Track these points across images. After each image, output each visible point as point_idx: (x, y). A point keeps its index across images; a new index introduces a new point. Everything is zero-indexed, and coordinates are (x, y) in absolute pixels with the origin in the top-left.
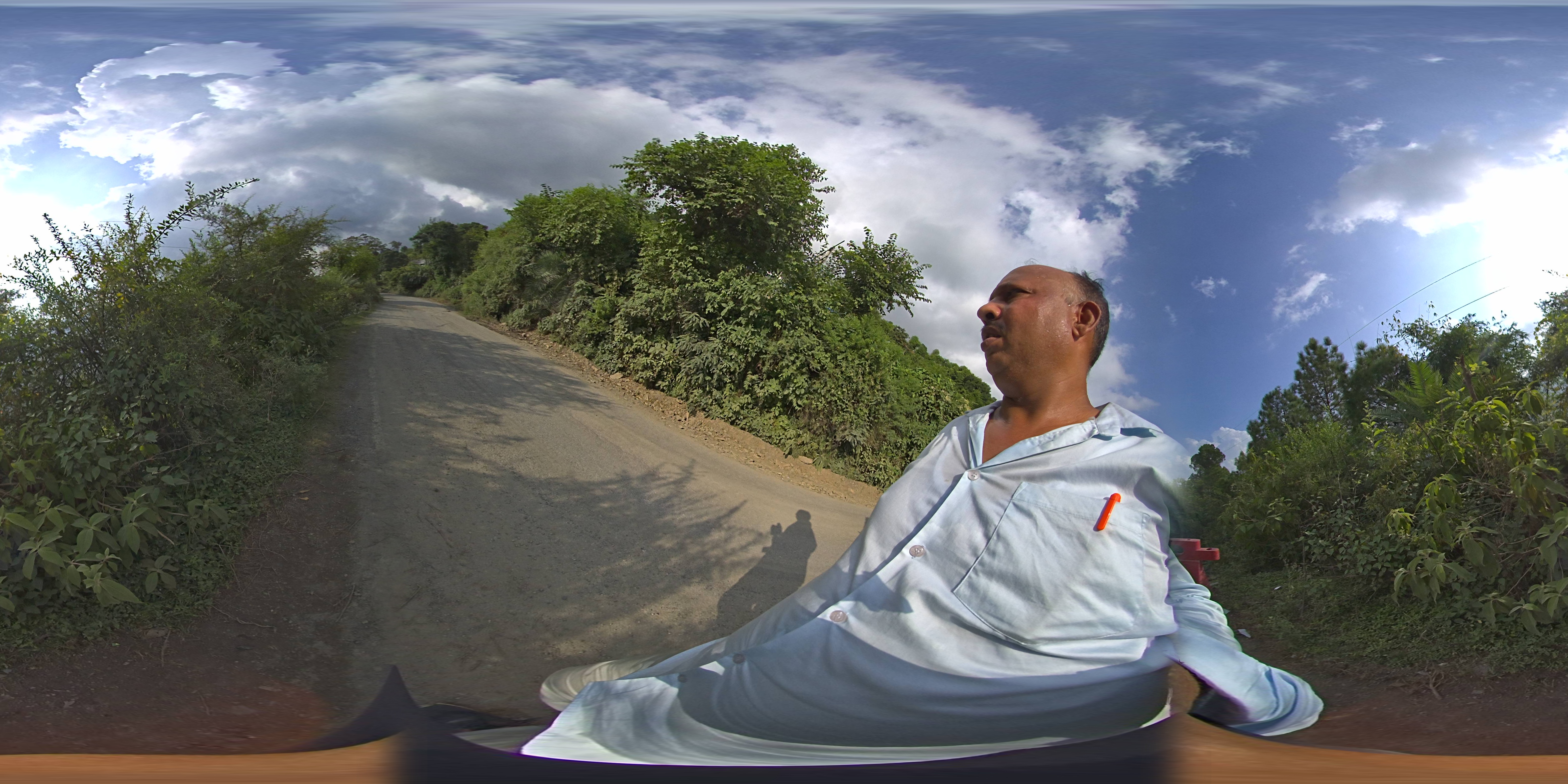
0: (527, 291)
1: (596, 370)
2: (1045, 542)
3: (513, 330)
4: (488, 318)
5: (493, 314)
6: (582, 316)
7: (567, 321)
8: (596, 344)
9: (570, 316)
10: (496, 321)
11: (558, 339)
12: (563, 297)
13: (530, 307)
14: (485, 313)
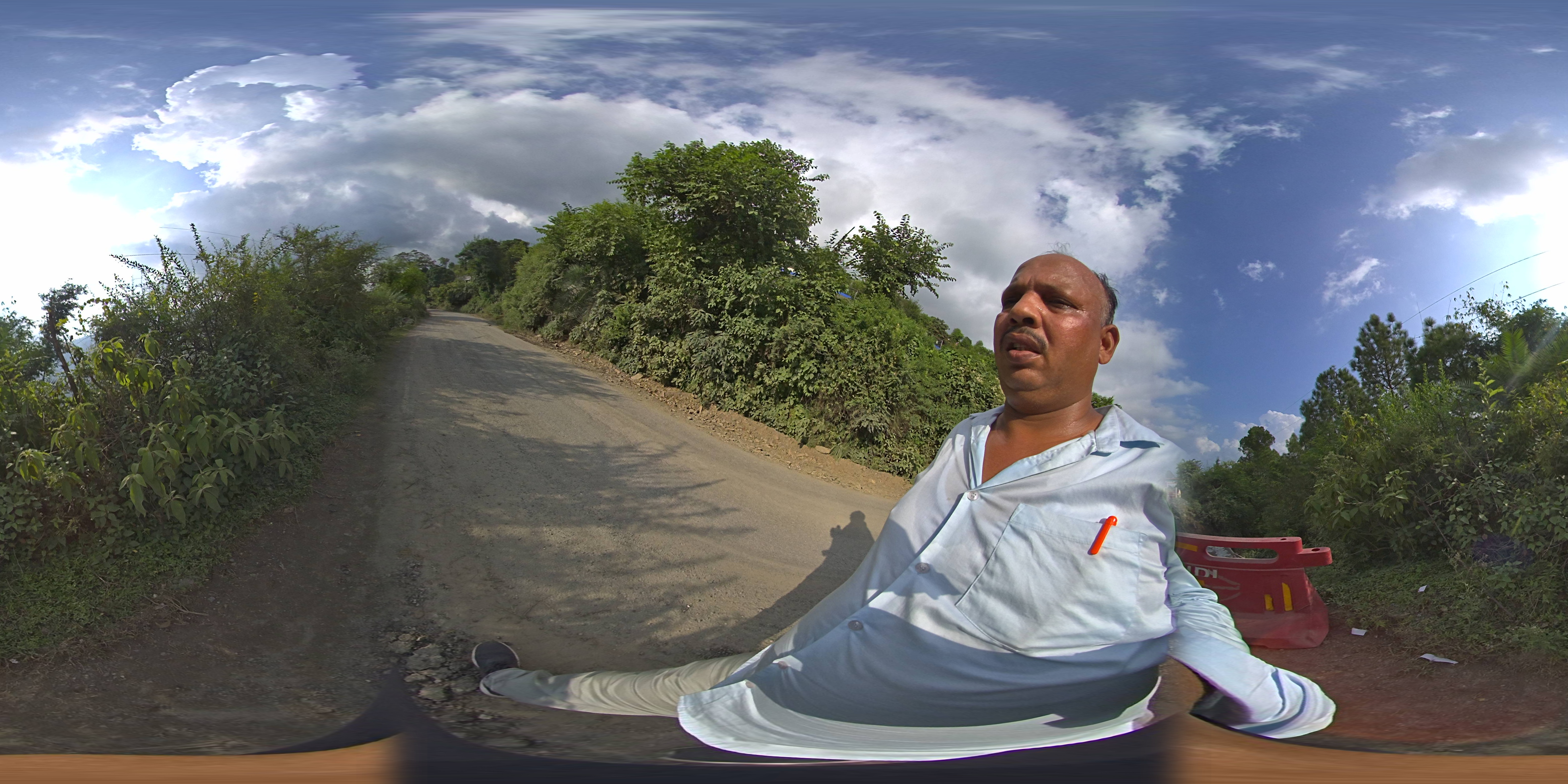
0: (558, 304)
1: (619, 372)
2: (1040, 564)
3: (546, 341)
4: (525, 331)
5: (529, 327)
6: (606, 324)
7: (592, 329)
8: (620, 349)
9: (595, 325)
10: (532, 333)
11: (586, 347)
12: (588, 308)
13: (561, 319)
14: (522, 326)
